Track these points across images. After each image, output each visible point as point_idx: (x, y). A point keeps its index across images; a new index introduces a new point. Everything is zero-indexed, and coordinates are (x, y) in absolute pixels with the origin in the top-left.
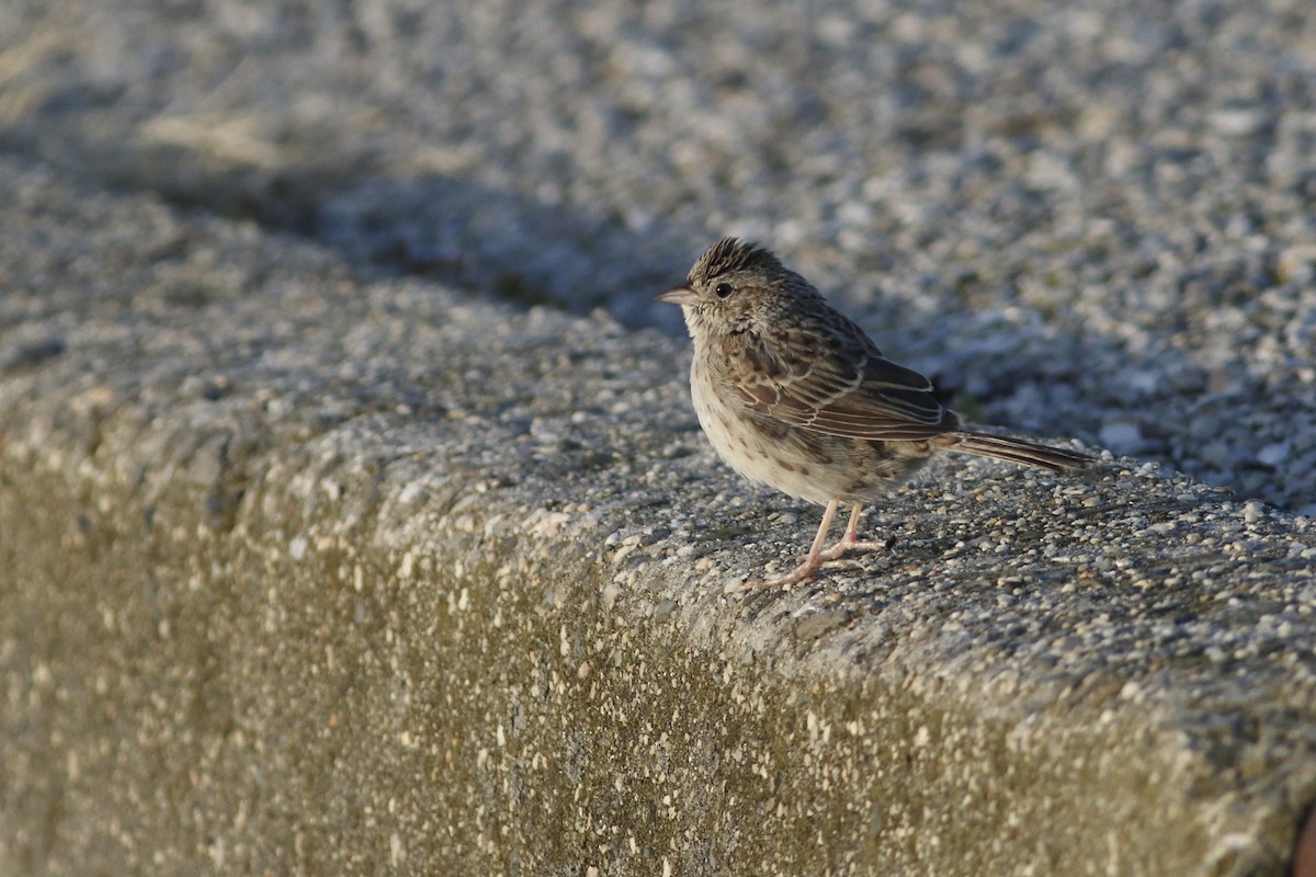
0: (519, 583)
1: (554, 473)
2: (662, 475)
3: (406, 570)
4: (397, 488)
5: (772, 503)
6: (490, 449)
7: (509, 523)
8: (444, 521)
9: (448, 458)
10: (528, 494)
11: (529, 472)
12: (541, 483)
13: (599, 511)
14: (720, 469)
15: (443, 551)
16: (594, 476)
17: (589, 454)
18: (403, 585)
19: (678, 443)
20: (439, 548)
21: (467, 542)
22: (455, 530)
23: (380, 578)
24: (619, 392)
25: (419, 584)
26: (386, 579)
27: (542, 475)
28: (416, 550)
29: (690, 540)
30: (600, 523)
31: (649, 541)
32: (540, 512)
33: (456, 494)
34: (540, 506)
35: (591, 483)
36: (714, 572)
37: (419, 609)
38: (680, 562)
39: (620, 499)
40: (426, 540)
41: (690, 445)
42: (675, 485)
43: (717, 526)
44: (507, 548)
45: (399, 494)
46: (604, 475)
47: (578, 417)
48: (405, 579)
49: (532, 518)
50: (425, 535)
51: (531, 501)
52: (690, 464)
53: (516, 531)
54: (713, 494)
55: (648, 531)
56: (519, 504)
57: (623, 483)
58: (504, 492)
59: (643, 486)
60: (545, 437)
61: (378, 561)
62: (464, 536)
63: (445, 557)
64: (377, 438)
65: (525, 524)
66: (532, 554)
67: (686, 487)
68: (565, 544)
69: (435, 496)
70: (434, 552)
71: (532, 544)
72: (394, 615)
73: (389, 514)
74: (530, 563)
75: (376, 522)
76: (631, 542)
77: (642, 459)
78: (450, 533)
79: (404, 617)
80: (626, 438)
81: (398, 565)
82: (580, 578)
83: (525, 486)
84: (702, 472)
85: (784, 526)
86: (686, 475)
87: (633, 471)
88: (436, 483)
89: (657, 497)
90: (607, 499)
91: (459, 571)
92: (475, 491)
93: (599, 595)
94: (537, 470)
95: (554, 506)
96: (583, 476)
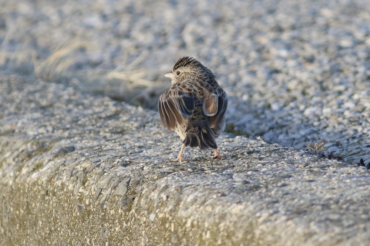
0: (227, 229)
1: (240, 192)
2: (277, 192)
3: (189, 224)
4: (186, 197)
5: (314, 202)
6: (218, 183)
7: (223, 209)
8: (202, 208)
9: (204, 186)
10: (231, 199)
11: (231, 191)
12: (235, 195)
13: (255, 205)
14: (297, 191)
15: (201, 218)
16: (253, 193)
17: (252, 185)
18: (187, 230)
19: (283, 182)
20: (200, 217)
21: (209, 215)
22: (206, 211)
23: (180, 227)
24: (264, 164)
25: (193, 229)
26: (182, 228)
27: (236, 192)
28: (192, 218)
29: (285, 215)
30: (255, 209)
31: (271, 215)
32: (234, 205)
33: (206, 199)
34: (234, 203)
35: (252, 195)
36: (293, 225)
37: (193, 238)
38: (282, 222)
39: (262, 200)
40: (196, 214)
41: (287, 182)
42: (281, 196)
43: (295, 210)
44: (223, 217)
45: (187, 199)
46: (257, 192)
47: (249, 173)
48: (188, 228)
49: (232, 207)
50: (195, 213)
51: (232, 201)
52: (286, 189)
53: (226, 211)
54: (293, 199)
55: (271, 211)
56: (227, 202)
57: (263, 195)
58: (223, 198)
59: (270, 196)
60: (237, 179)
61: (179, 221)
62: (208, 213)
63: (202, 220)
64: (180, 179)
65: (229, 209)
66: (231, 219)
67: (285, 196)
68: (242, 216)
69: (199, 199)
70: (198, 219)
71: (231, 215)
72: (184, 240)
73: (183, 205)
74: (231, 222)
75: (179, 208)
76: (265, 215)
77: (270, 187)
78: (204, 212)
79: (188, 241)
80: (265, 180)
81: (186, 223)
82: (248, 227)
83: (230, 196)
84: (291, 192)
85: (318, 210)
86: (285, 192)
87: (267, 191)
88: (200, 195)
89: (275, 200)
90: (257, 200)
91: (206, 225)
92: (212, 198)
93: (254, 234)
94: (234, 190)
95: (239, 203)
96: (250, 193)
